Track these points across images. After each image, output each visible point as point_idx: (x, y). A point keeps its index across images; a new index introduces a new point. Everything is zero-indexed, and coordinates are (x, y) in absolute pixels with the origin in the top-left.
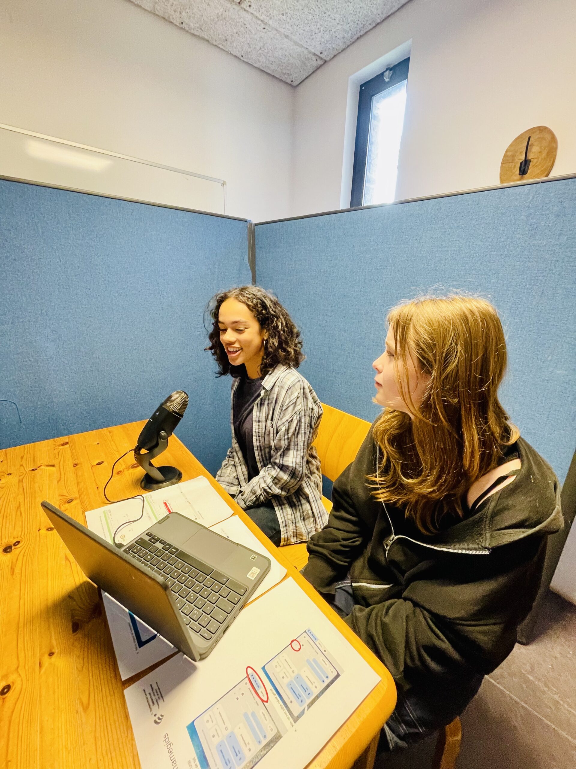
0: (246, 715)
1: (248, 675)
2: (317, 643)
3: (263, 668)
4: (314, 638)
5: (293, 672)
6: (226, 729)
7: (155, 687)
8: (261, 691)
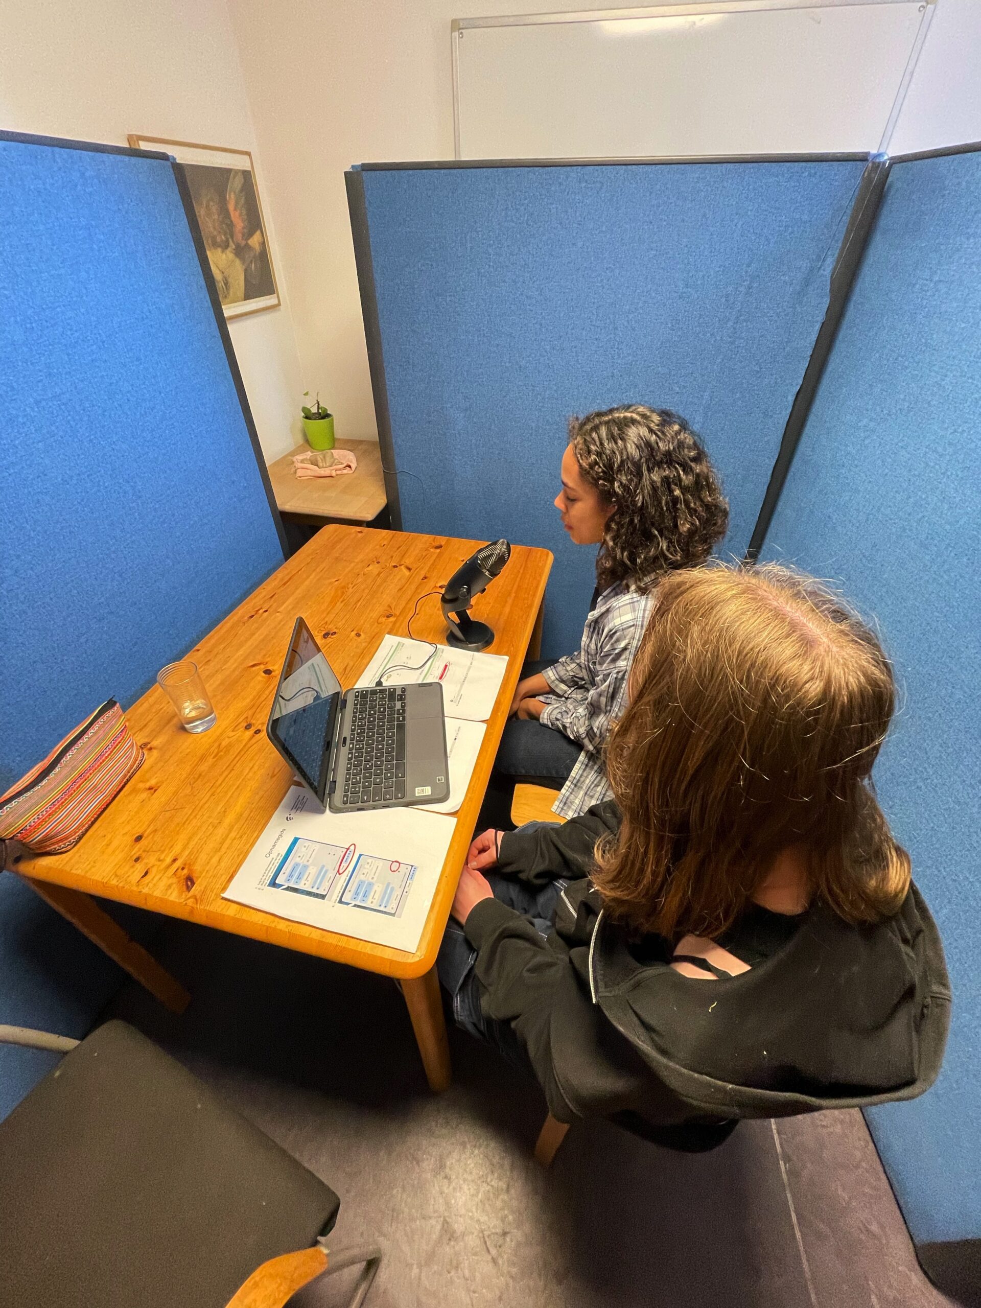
0: (323, 867)
1: (348, 849)
2: (408, 882)
3: (361, 855)
4: (411, 876)
5: (373, 878)
6: (308, 861)
7: (305, 800)
8: (344, 864)
